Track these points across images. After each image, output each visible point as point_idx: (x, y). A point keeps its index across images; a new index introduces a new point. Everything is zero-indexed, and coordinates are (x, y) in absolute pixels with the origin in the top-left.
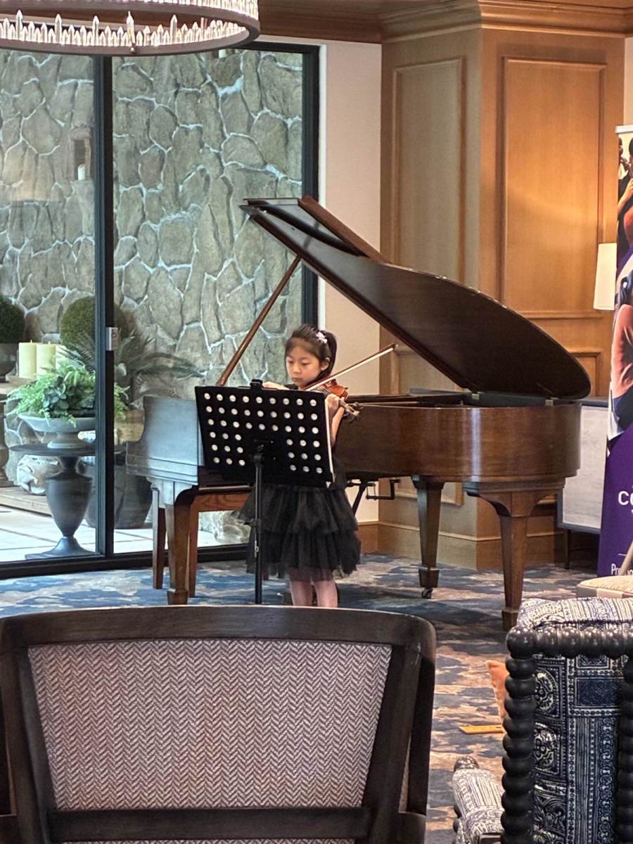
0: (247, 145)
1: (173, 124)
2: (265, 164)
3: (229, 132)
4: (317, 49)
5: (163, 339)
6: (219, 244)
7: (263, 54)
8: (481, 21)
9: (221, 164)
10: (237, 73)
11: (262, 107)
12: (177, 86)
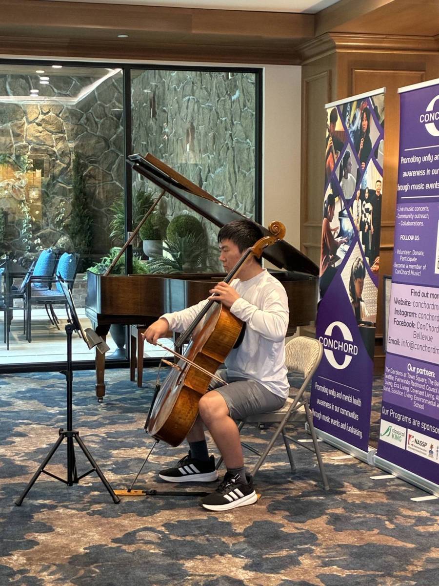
0: (240, 127)
1: (216, 118)
2: (247, 138)
3: (235, 121)
4: (261, 70)
5: (213, 238)
6: (231, 185)
7: (245, 75)
8: (335, 47)
9: (232, 140)
10: (236, 87)
11: (245, 106)
12: (218, 96)
